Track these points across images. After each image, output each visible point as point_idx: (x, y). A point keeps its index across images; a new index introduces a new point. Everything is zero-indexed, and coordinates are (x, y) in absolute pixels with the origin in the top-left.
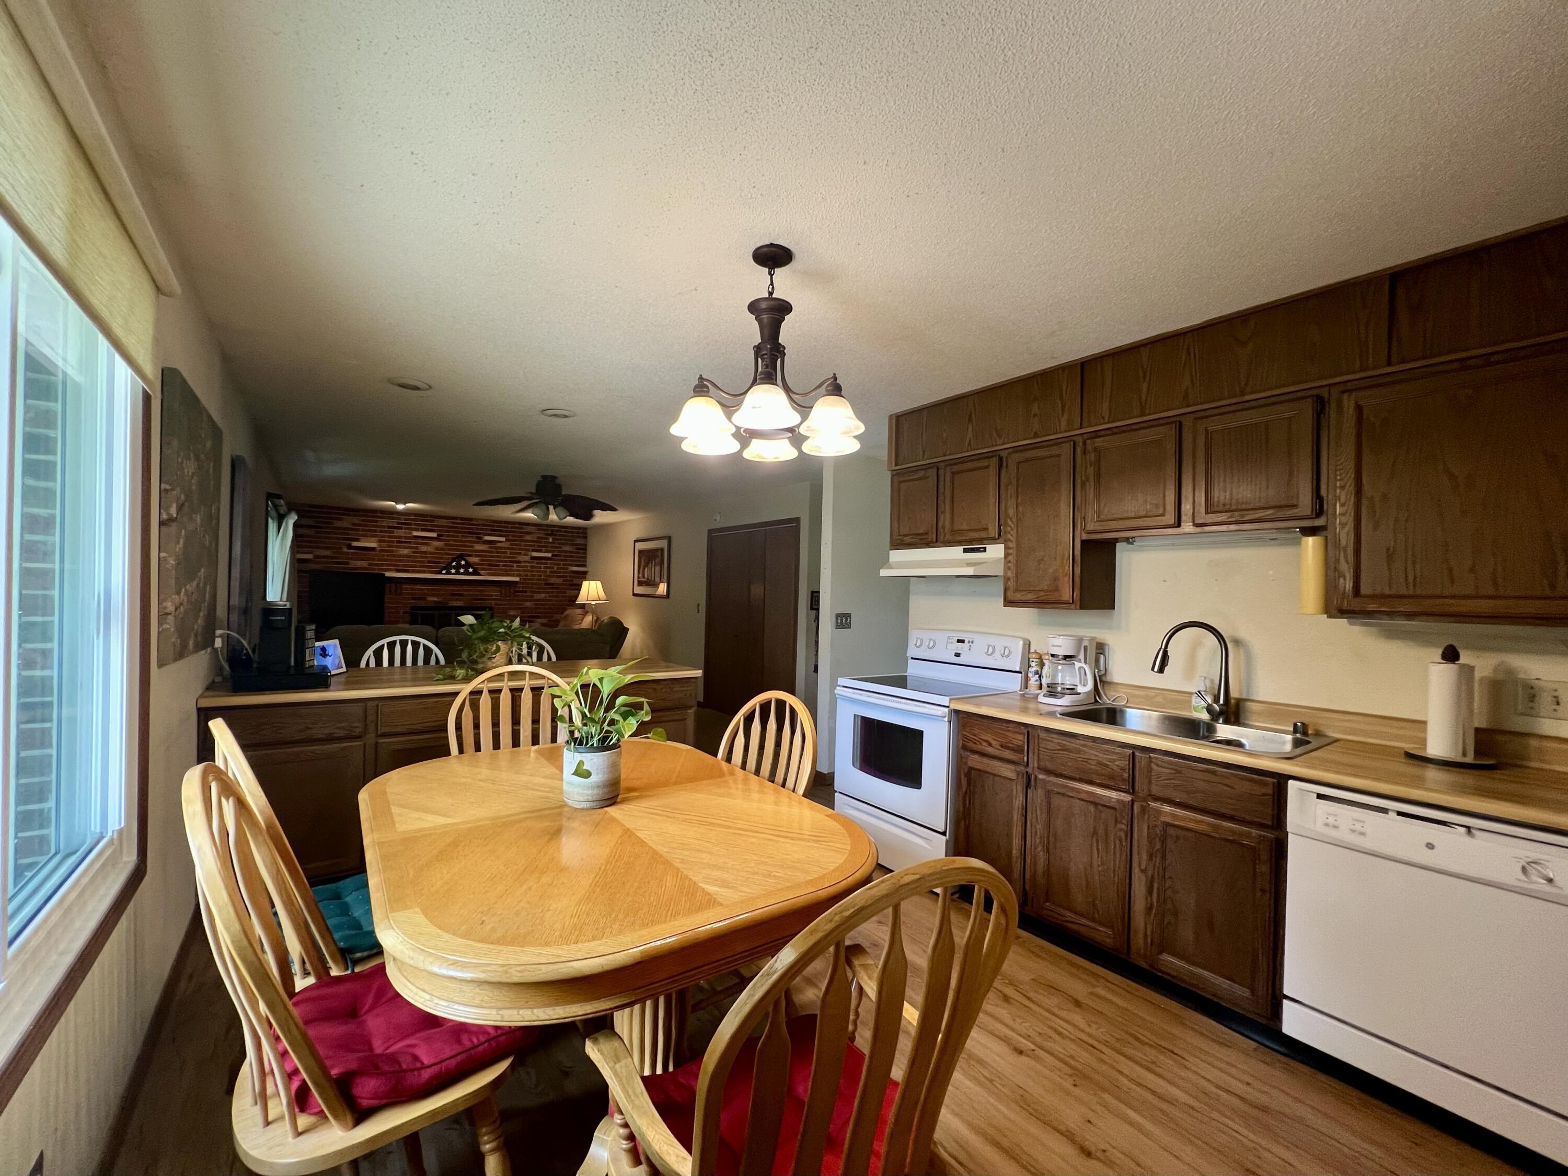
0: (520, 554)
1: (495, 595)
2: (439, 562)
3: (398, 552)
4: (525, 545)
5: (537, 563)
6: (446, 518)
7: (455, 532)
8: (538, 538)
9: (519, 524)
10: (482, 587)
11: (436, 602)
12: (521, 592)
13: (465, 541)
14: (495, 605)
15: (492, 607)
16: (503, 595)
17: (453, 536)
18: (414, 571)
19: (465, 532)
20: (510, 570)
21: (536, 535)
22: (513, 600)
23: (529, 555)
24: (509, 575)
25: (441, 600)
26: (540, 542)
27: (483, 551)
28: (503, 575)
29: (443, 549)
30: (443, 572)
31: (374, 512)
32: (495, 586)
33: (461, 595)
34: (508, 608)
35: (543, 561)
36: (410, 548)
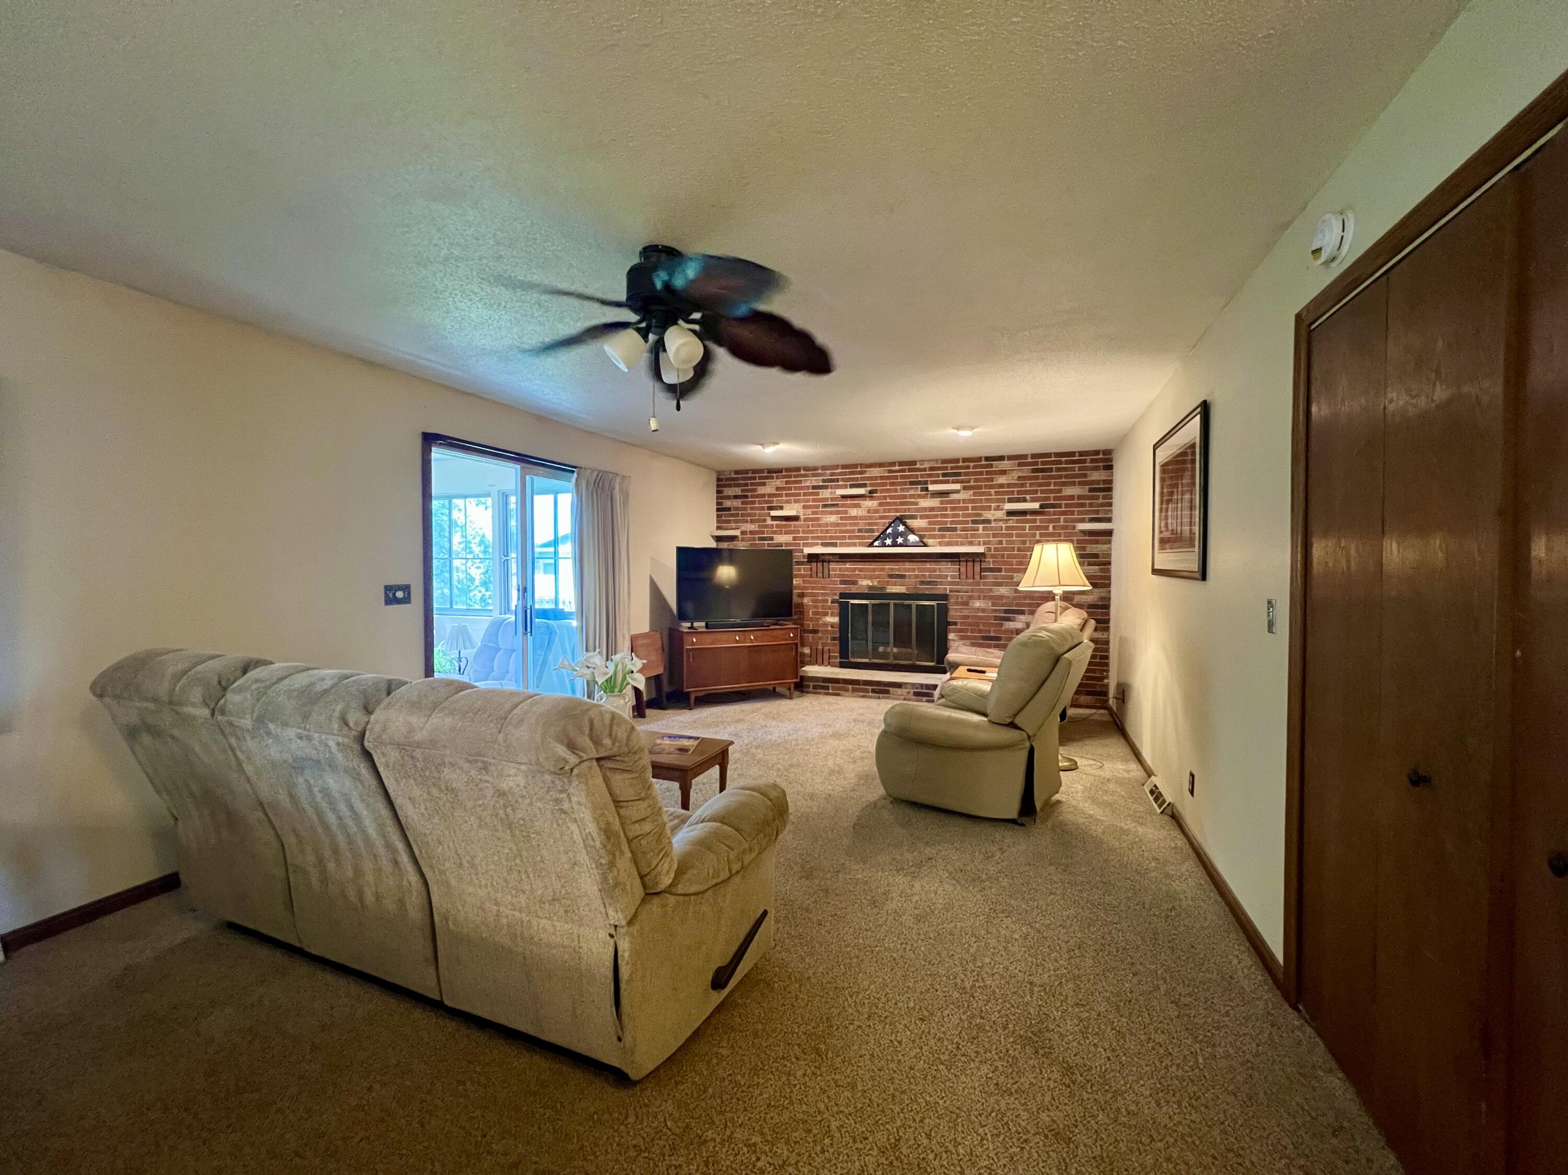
0: (989, 508)
1: (952, 576)
2: (872, 531)
3: (824, 519)
4: (997, 493)
5: (1017, 522)
6: (881, 465)
7: (892, 484)
8: (1019, 478)
9: (987, 459)
10: (932, 563)
11: (870, 588)
12: (991, 570)
13: (905, 497)
14: (950, 591)
15: (947, 595)
16: (963, 576)
17: (889, 491)
18: (842, 545)
19: (905, 483)
20: (973, 536)
21: (1016, 475)
22: (978, 584)
23: (1002, 509)
24: (971, 543)
25: (876, 583)
26: (1022, 485)
27: (932, 509)
28: (962, 544)
29: (877, 511)
30: (876, 543)
31: (798, 469)
32: (951, 561)
33: (903, 577)
34: (971, 597)
35: (1028, 517)
36: (838, 512)
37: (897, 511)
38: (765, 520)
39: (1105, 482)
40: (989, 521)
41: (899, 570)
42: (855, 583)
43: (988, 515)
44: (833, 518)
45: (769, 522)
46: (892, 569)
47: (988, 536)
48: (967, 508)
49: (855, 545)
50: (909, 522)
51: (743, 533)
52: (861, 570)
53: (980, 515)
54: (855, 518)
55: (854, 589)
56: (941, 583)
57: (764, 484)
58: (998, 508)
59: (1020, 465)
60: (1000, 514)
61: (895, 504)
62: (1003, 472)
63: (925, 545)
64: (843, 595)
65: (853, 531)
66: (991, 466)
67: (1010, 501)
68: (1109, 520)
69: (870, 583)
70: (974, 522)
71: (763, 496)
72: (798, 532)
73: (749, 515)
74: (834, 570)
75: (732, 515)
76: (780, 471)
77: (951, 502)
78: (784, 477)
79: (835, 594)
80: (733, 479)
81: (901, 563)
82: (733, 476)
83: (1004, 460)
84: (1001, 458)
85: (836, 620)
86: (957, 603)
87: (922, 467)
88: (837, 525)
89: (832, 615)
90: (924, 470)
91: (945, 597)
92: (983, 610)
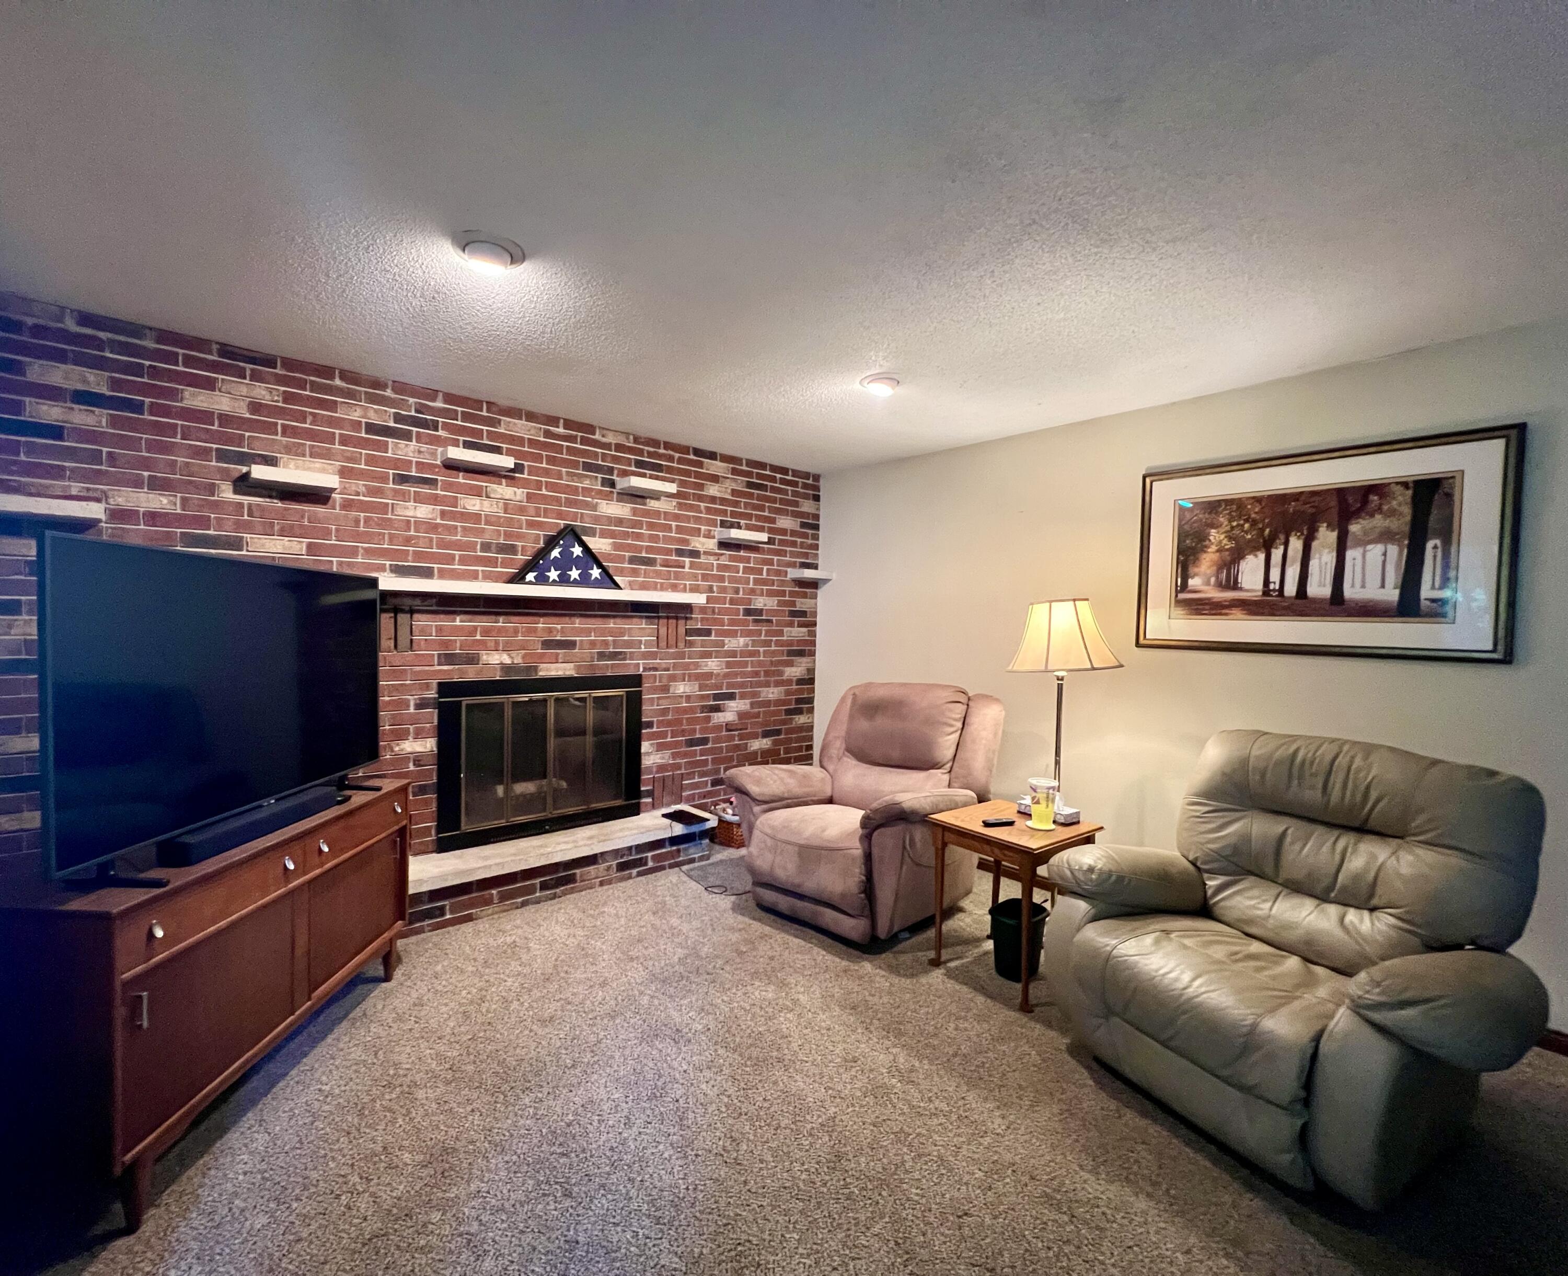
0: (697, 532)
1: (648, 644)
2: (512, 549)
3: (399, 511)
4: (709, 510)
5: (732, 558)
6: (531, 417)
7: (551, 460)
8: (734, 492)
9: (697, 452)
11: (505, 668)
12: (699, 632)
14: (645, 669)
15: (640, 675)
16: (663, 644)
17: (547, 473)
18: (443, 575)
21: (730, 485)
22: (682, 655)
23: (714, 537)
24: (674, 588)
25: (518, 660)
26: (736, 504)
30: (529, 576)
31: (326, 371)
32: (647, 617)
33: (571, 645)
34: (673, 678)
35: (742, 553)
36: (434, 500)
38: (212, 489)
39: (813, 516)
40: (697, 554)
41: (561, 631)
42: (472, 660)
43: (696, 543)
44: (424, 512)
45: (227, 493)
46: (550, 631)
47: (695, 577)
49: (474, 576)
51: (119, 515)
52: (487, 632)
54: (476, 517)
55: (471, 674)
56: (631, 656)
57: (207, 384)
59: (734, 471)
61: (559, 501)
62: (715, 479)
63: (615, 586)
64: (445, 688)
65: (471, 546)
66: (701, 465)
67: (722, 524)
68: (816, 567)
69: (506, 659)
71: (205, 416)
73: (146, 464)
74: (423, 632)
76: (269, 362)
78: (281, 380)
79: (428, 687)
81: (567, 619)
83: (715, 459)
84: (712, 456)
85: (429, 745)
86: (655, 690)
88: (433, 528)
89: (419, 735)
91: (637, 680)
92: (688, 698)
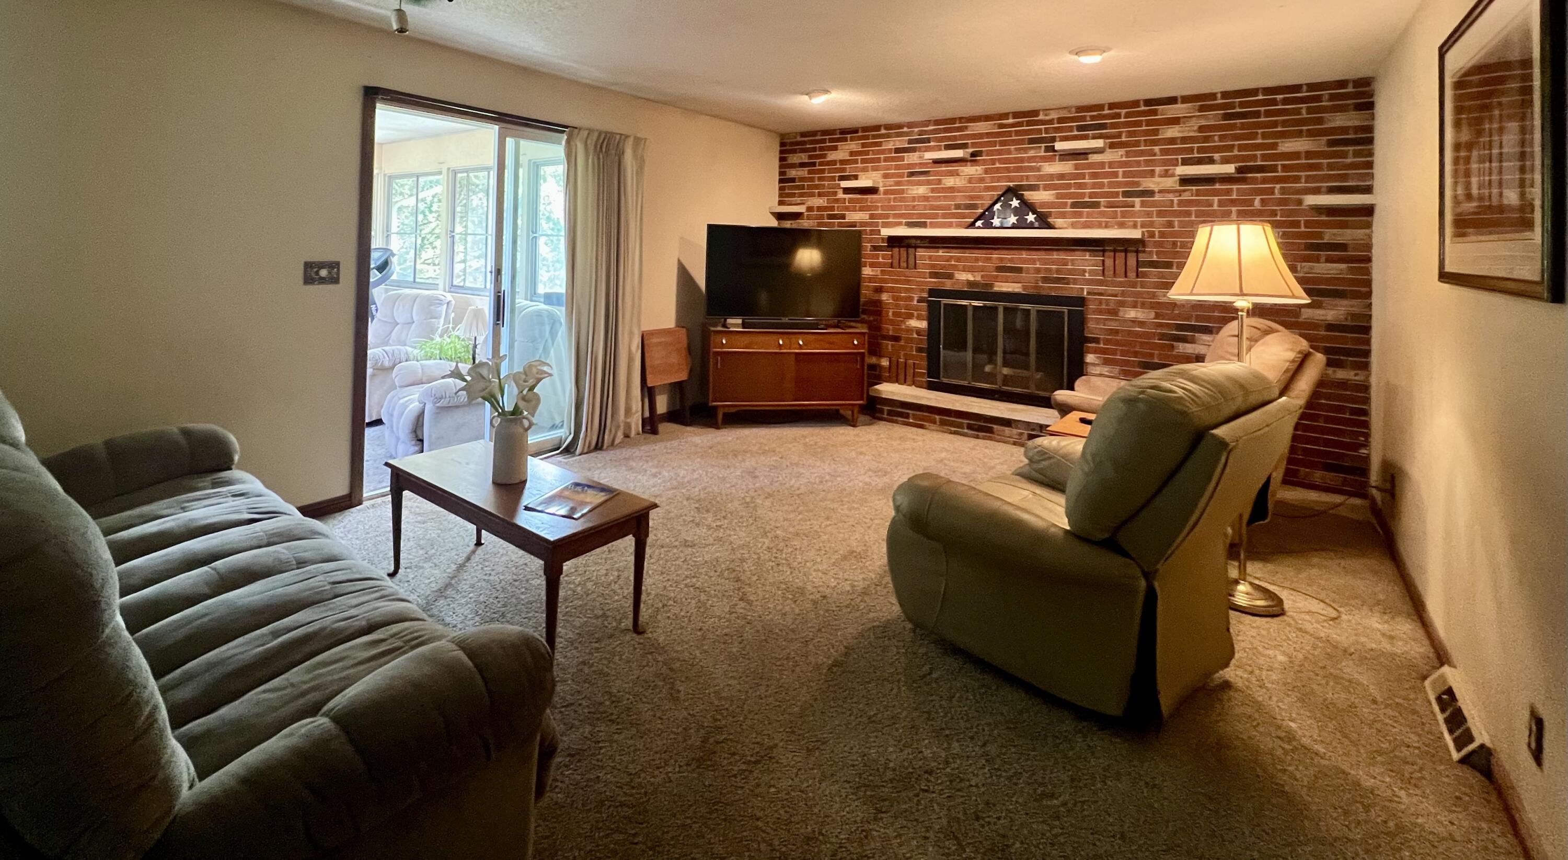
0: (1150, 173)
1: (1091, 272)
2: (974, 207)
3: (910, 192)
4: (1164, 152)
5: (1198, 193)
6: (987, 118)
7: (1003, 143)
8: (1201, 129)
9: (1148, 102)
10: (1061, 253)
11: (970, 283)
12: (1153, 264)
13: (1021, 160)
14: (1089, 293)
15: (1083, 299)
16: (1109, 272)
17: (999, 152)
18: (934, 225)
19: (1021, 142)
20: (1124, 215)
21: (1195, 124)
22: (1134, 285)
23: (1173, 175)
24: (1122, 225)
25: (979, 278)
26: (1206, 139)
27: (1062, 176)
28: (1107, 226)
29: (981, 180)
30: (979, 223)
31: (877, 128)
32: (1089, 251)
33: (1019, 270)
34: (1122, 304)
35: (1217, 186)
36: (928, 183)
37: (1010, 179)
38: (835, 193)
39: (1358, 129)
40: (1151, 193)
41: (1011, 260)
42: (950, 276)
43: (1149, 184)
44: (921, 190)
45: (841, 195)
46: (1001, 260)
47: (1149, 214)
48: (1115, 175)
49: (950, 225)
50: (1028, 195)
51: (810, 209)
52: (958, 259)
53: (1137, 184)
54: (952, 189)
55: (948, 285)
56: (1075, 282)
57: (835, 148)
58: (1166, 174)
59: (1202, 109)
60: (1171, 183)
61: (1008, 170)
62: (1175, 121)
63: (1050, 227)
64: (932, 292)
65: (948, 207)
66: (1155, 112)
67: (1185, 162)
68: (1368, 190)
69: (970, 277)
70: (1126, 194)
71: (834, 162)
72: (876, 208)
73: (817, 187)
74: (922, 258)
75: (798, 187)
76: (855, 131)
77: (1091, 166)
78: (860, 138)
79: (923, 290)
80: (798, 143)
81: (1016, 252)
82: (799, 139)
83: (1176, 103)
84: (1172, 100)
85: (923, 325)
86: (1100, 312)
87: (1047, 118)
88: (926, 198)
89: (919, 318)
90: (1051, 122)
91: (1081, 301)
92: (1142, 324)
